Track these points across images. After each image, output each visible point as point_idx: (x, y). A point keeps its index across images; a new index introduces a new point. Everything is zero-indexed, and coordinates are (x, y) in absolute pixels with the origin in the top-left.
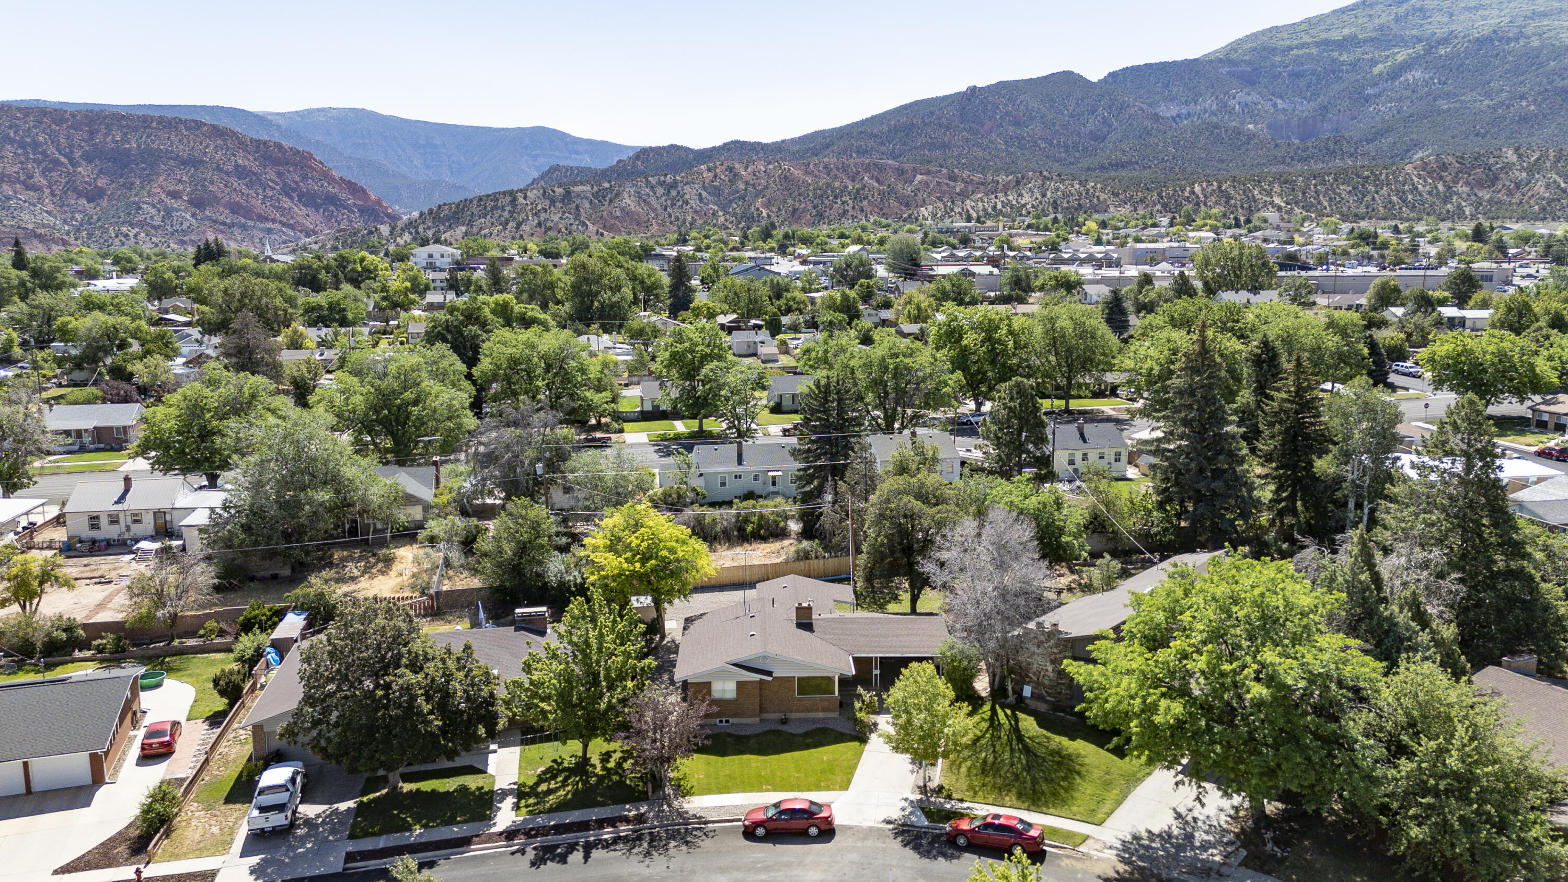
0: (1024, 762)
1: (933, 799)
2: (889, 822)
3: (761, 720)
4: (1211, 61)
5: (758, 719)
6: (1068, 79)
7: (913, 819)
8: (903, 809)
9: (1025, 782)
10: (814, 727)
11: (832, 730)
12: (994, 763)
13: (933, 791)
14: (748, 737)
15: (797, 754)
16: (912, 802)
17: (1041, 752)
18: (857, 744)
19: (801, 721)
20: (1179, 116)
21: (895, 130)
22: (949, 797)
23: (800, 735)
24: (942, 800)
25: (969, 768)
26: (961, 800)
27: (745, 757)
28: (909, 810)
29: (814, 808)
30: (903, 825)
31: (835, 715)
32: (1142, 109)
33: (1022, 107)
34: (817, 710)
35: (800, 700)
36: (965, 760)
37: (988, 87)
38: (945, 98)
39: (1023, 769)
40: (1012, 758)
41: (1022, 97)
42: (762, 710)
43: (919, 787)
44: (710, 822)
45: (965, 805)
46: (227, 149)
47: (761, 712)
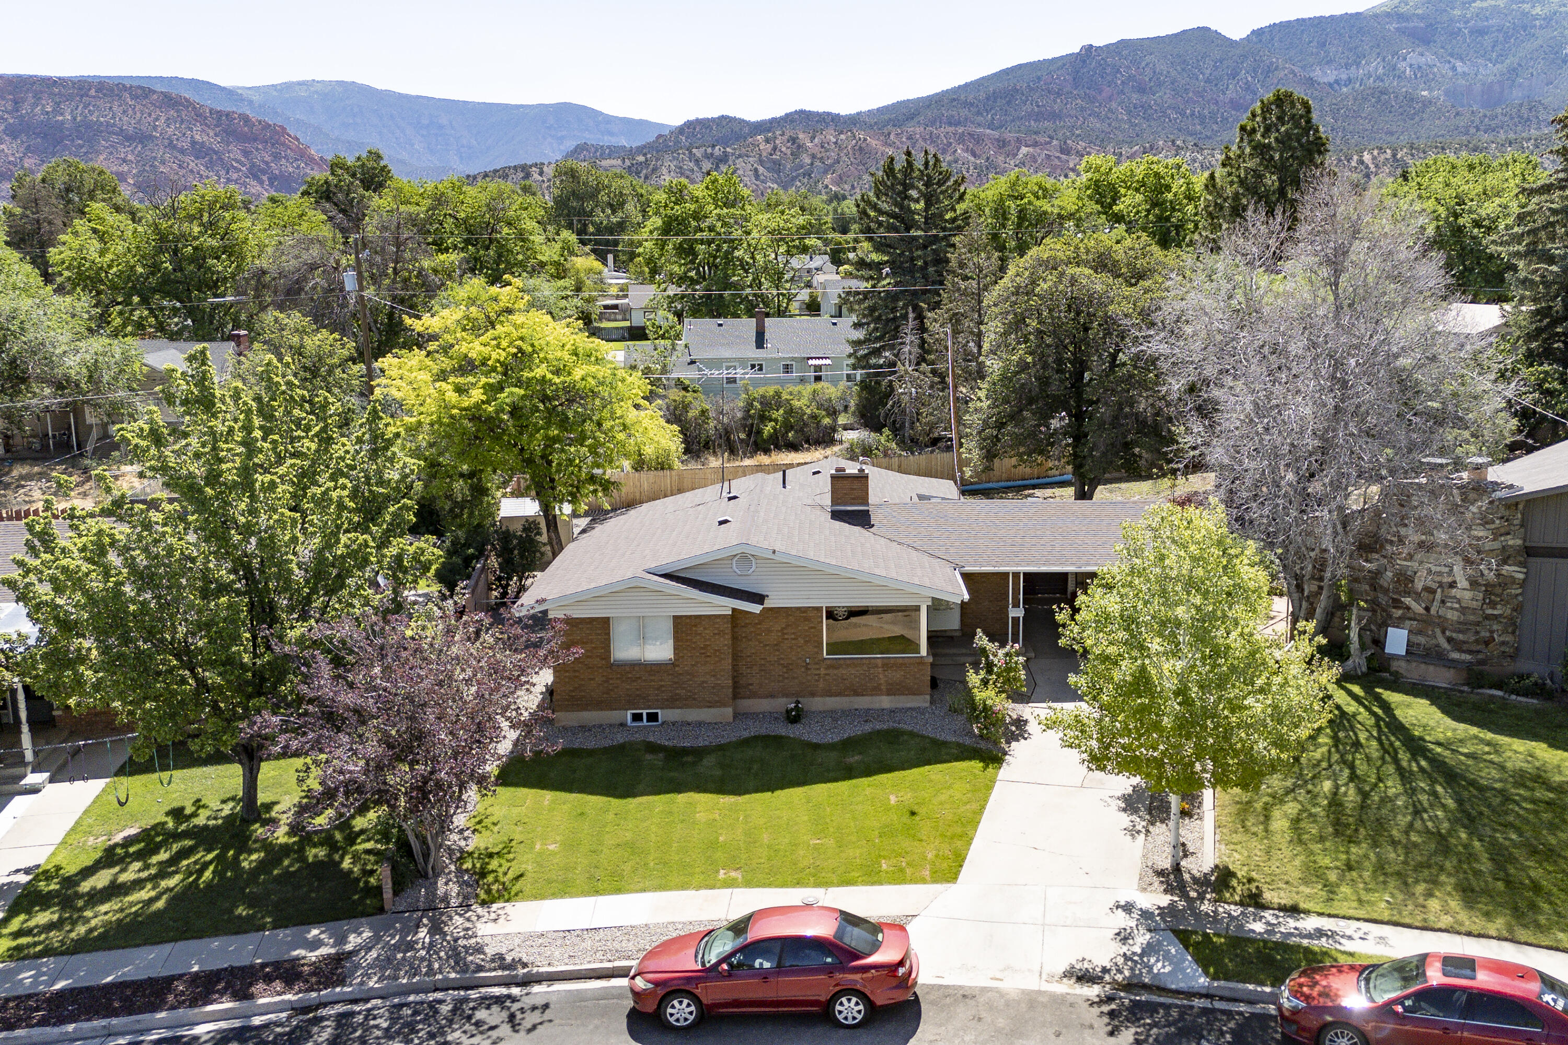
0: (1450, 803)
1: (1206, 907)
2: (1085, 978)
3: (736, 715)
4: (1376, 16)
5: (729, 711)
6: (1204, 35)
7: (1160, 967)
8: (1124, 937)
9: (1471, 857)
10: (868, 728)
11: (912, 734)
12: (1363, 807)
13: (1202, 882)
14: (698, 753)
15: (820, 790)
16: (1146, 915)
17: (1488, 775)
18: (977, 765)
19: (833, 715)
20: (1337, 82)
21: (993, 97)
22: (1255, 901)
23: (831, 747)
24: (1236, 911)
25: (1296, 821)
26: (1293, 910)
27: (682, 799)
28: (1142, 939)
29: (855, 938)
30: (1129, 986)
31: (922, 701)
32: (1293, 72)
33: (1148, 70)
34: (876, 691)
35: (835, 665)
36: (1278, 799)
37: (1107, 46)
38: (1054, 60)
39: (1454, 821)
40: (1411, 792)
41: (1148, 59)
42: (738, 691)
43: (1160, 873)
44: (539, 979)
45: (1310, 923)
46: (182, 122)
47: (736, 696)
